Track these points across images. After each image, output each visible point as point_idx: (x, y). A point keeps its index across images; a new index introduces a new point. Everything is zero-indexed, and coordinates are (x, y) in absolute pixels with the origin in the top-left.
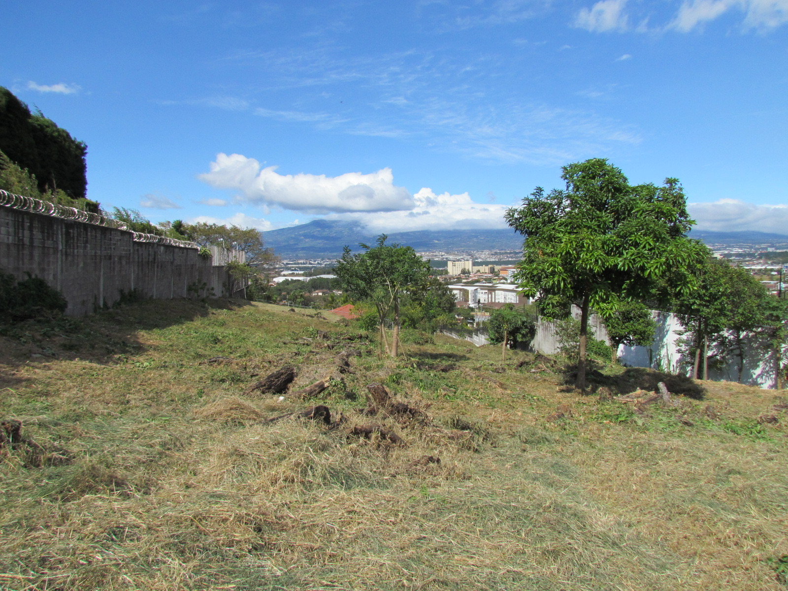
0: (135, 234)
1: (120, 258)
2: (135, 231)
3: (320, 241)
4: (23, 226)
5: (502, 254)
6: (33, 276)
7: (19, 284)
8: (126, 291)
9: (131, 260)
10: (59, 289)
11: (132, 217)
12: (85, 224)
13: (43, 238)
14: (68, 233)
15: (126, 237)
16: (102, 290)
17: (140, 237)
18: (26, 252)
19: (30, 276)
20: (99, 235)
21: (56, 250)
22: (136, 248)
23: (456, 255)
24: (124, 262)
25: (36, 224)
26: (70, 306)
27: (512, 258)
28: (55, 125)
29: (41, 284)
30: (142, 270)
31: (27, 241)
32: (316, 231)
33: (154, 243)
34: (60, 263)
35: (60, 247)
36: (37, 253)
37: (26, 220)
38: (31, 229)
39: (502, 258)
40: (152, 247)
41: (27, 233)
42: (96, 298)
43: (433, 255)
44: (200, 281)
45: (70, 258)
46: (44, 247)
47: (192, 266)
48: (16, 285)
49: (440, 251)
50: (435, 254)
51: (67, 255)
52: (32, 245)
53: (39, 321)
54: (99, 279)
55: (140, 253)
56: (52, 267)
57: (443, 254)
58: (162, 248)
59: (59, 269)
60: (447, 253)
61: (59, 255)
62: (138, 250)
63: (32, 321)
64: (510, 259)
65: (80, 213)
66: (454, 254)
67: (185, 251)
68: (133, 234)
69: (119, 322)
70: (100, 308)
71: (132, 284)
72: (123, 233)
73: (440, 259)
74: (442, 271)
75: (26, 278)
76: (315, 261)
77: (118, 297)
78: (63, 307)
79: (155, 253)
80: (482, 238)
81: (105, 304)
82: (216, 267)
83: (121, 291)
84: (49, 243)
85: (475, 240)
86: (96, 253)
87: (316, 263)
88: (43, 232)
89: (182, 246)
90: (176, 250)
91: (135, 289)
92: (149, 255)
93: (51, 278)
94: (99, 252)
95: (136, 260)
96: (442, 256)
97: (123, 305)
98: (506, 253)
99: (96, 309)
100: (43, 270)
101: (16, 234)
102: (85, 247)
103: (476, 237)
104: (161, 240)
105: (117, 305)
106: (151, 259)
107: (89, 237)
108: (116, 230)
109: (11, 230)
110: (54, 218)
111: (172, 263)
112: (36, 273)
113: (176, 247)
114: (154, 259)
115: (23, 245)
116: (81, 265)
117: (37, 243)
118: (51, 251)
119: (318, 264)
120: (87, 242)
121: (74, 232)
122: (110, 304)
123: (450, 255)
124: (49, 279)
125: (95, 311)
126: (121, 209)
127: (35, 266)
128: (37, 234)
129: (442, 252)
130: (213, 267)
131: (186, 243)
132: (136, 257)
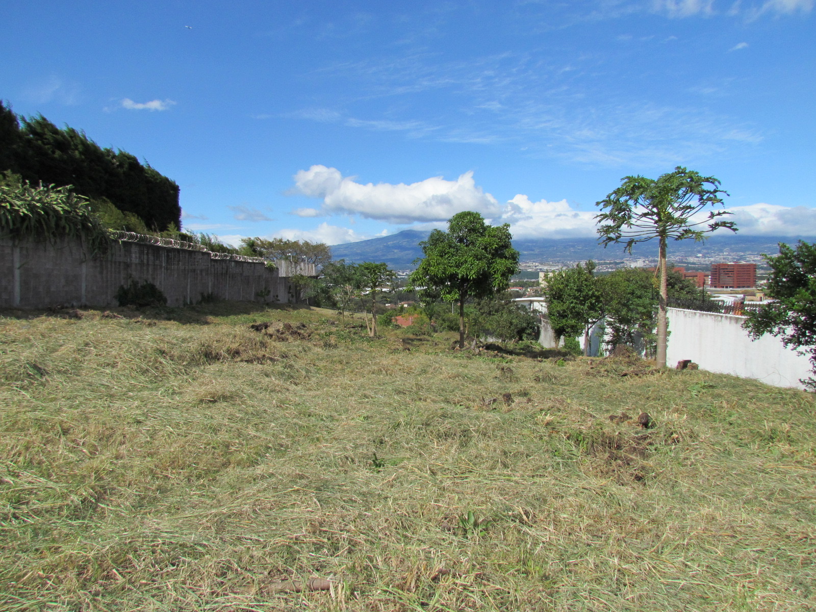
0: (212, 254)
1: (201, 271)
2: (213, 251)
3: (409, 252)
4: (143, 253)
5: (601, 264)
6: (149, 282)
7: (142, 287)
8: (206, 294)
9: (209, 272)
10: (163, 290)
11: (213, 241)
12: (178, 249)
13: (154, 260)
14: (168, 256)
15: (206, 257)
16: (189, 293)
17: (216, 255)
18: (145, 268)
19: (146, 281)
20: (187, 256)
21: (161, 267)
22: (213, 263)
23: (551, 265)
24: (204, 274)
25: (150, 251)
26: (169, 302)
27: (612, 268)
28: (158, 174)
29: (152, 287)
30: (217, 280)
31: (145, 261)
32: (404, 242)
33: (226, 260)
34: (163, 275)
35: (164, 265)
36: (150, 269)
37: (145, 249)
38: (148, 254)
39: (601, 269)
40: (225, 263)
41: (145, 256)
42: (185, 298)
43: (526, 266)
44: (265, 288)
45: (169, 271)
46: (154, 265)
47: (259, 277)
48: (139, 287)
49: (534, 262)
50: (528, 265)
51: (167, 270)
52: (148, 264)
53: (153, 307)
54: (187, 285)
55: (216, 267)
56: (159, 277)
57: (537, 264)
58: (233, 263)
59: (163, 278)
60: (541, 264)
61: (163, 269)
62: (214, 265)
63: (149, 307)
64: (610, 270)
65: (176, 243)
66: (549, 265)
67: (252, 265)
68: (210, 254)
69: (198, 312)
70: (187, 304)
71: (210, 288)
72: (204, 254)
73: (533, 270)
74: (534, 282)
75: (145, 283)
76: (403, 273)
77: (200, 298)
78: (165, 301)
79: (227, 267)
80: (580, 248)
81: (191, 302)
82: (284, 277)
83: (202, 294)
84: (157, 262)
85: (572, 249)
86: (185, 268)
87: (405, 274)
88: (154, 256)
89: (250, 261)
90: (245, 265)
91: (212, 293)
92: (223, 268)
93: (158, 284)
94: (187, 267)
95: (213, 272)
96: (536, 266)
97: (203, 304)
98: (605, 263)
99: (185, 304)
100: (154, 279)
101: (140, 257)
102: (178, 264)
103: (573, 246)
104: (231, 257)
105: (200, 303)
106: (224, 271)
107: (181, 258)
108: (199, 252)
109: (138, 255)
110: (160, 247)
111: (241, 274)
112: (150, 281)
113: (245, 262)
114: (227, 272)
115: (143, 264)
116: (176, 276)
117: (150, 263)
118: (159, 267)
119: (406, 275)
120: (179, 261)
121: (172, 255)
122: (194, 302)
123: (545, 265)
124: (157, 284)
125: (184, 305)
126: (205, 235)
127: (150, 277)
128: (151, 257)
129: (536, 262)
130: (280, 278)
131: (254, 259)
132: (213, 270)
